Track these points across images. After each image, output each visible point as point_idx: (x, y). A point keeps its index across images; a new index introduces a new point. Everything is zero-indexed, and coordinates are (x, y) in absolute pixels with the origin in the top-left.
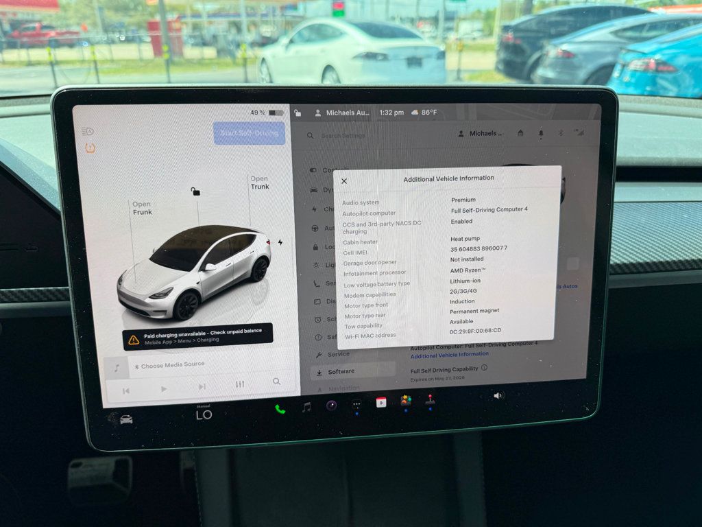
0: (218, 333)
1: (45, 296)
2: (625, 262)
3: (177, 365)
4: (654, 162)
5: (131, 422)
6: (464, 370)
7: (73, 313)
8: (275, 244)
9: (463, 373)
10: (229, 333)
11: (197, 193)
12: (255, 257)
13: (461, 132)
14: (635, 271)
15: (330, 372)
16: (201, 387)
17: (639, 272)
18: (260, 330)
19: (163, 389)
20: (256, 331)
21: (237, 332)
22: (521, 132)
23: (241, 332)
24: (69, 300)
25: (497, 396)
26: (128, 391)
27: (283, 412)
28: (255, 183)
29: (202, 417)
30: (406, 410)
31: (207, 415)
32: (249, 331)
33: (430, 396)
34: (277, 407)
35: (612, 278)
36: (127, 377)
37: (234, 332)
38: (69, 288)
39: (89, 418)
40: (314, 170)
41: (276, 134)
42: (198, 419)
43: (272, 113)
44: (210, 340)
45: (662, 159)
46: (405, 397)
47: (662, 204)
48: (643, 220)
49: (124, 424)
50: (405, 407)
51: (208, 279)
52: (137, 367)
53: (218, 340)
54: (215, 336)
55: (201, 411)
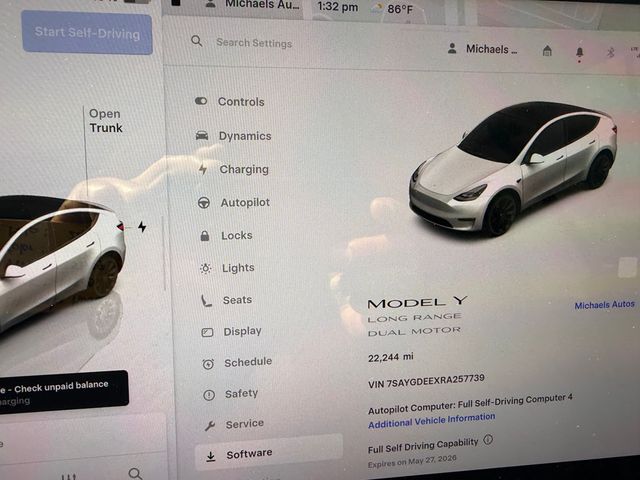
0: (29, 389)
6: (456, 444)
8: (133, 231)
9: (454, 450)
10: (48, 388)
12: (98, 251)
13: (452, 45)
15: (230, 455)
18: (106, 384)
20: (99, 385)
21: (64, 387)
22: (547, 48)
23: (71, 386)
28: (97, 121)
32: (84, 386)
37: (57, 388)
40: (203, 101)
41: (136, 37)
44: (14, 403)
51: (10, 293)
53: (27, 402)
54: (25, 395)
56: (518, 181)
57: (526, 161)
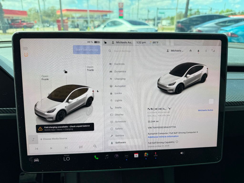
0: (73, 127)
2: (229, 101)
3: (57, 139)
4: (237, 65)
5: (38, 161)
6: (169, 142)
7: (17, 118)
8: (95, 92)
9: (169, 144)
10: (77, 126)
11: (66, 72)
12: (88, 97)
13: (168, 50)
14: (233, 105)
15: (116, 143)
16: (65, 148)
17: (235, 105)
18: (89, 126)
19: (51, 148)
21: (80, 126)
22: (191, 50)
23: (82, 126)
24: (16, 113)
25: (181, 153)
26: (37, 149)
27: (97, 158)
28: (88, 68)
29: (66, 160)
30: (146, 159)
31: (68, 159)
32: (85, 126)
33: (156, 153)
34: (95, 156)
35: (226, 107)
36: (37, 143)
37: (79, 126)
38: (16, 108)
39: (22, 160)
40: (111, 64)
41: (97, 50)
42: (64, 160)
43: (95, 42)
44: (70, 129)
46: (146, 153)
47: (242, 80)
48: (235, 86)
49: (36, 162)
50: (146, 157)
51: (69, 105)
52: (41, 139)
53: (72, 129)
54: (72, 128)
55: (66, 157)
56: (184, 81)
57: (186, 76)
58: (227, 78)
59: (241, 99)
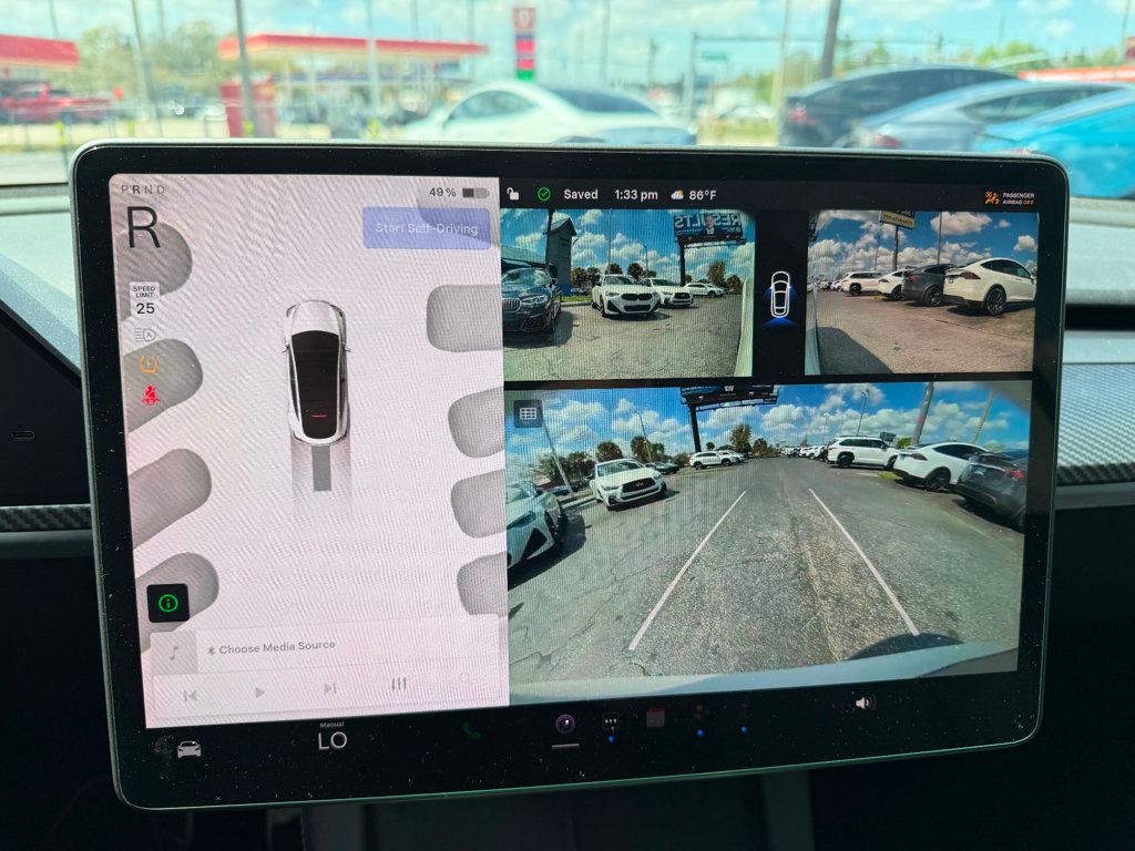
1: (45, 520)
3: (284, 647)
4: (1091, 297)
5: (198, 753)
7: (96, 552)
16: (327, 689)
17: (1088, 483)
19: (259, 693)
24: (90, 528)
25: (861, 703)
26: (193, 696)
27: (477, 736)
29: (329, 744)
30: (700, 732)
31: (339, 740)
33: (744, 706)
34: (466, 727)
35: (1060, 490)
36: (192, 667)
38: (91, 506)
39: (120, 747)
41: (474, 230)
42: (321, 747)
43: (468, 193)
45: (1105, 292)
46: (699, 708)
47: (1112, 367)
49: (184, 757)
52: (211, 651)
55: (327, 733)
58: (1066, 358)
59: (1116, 455)
